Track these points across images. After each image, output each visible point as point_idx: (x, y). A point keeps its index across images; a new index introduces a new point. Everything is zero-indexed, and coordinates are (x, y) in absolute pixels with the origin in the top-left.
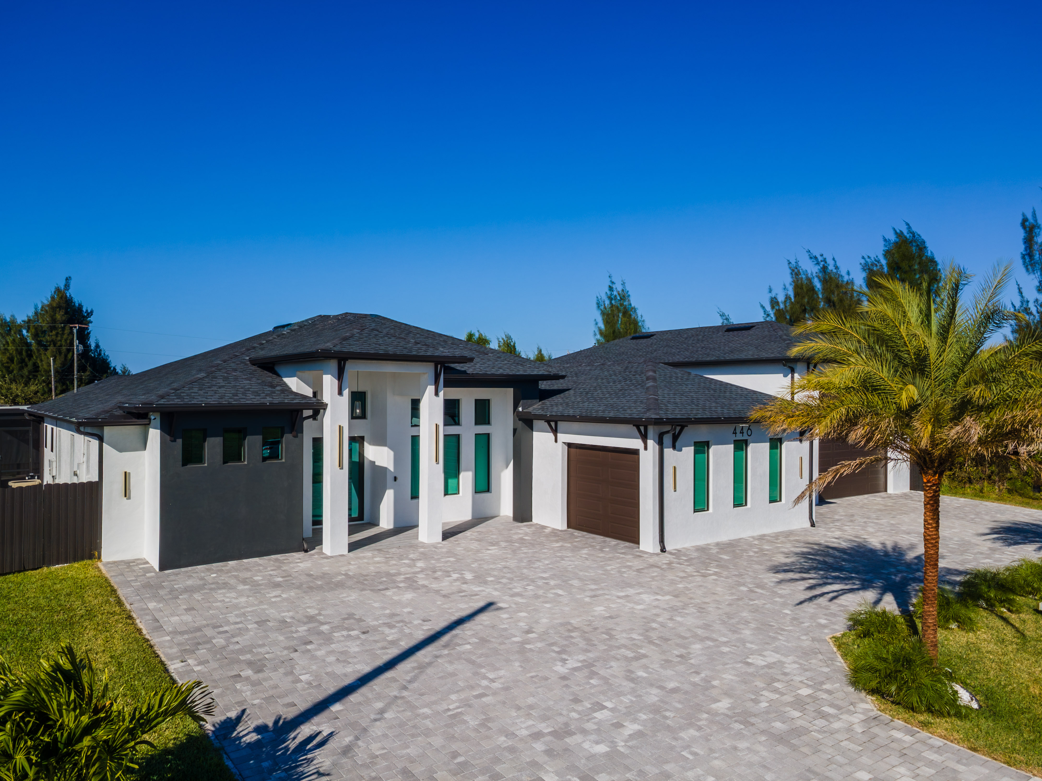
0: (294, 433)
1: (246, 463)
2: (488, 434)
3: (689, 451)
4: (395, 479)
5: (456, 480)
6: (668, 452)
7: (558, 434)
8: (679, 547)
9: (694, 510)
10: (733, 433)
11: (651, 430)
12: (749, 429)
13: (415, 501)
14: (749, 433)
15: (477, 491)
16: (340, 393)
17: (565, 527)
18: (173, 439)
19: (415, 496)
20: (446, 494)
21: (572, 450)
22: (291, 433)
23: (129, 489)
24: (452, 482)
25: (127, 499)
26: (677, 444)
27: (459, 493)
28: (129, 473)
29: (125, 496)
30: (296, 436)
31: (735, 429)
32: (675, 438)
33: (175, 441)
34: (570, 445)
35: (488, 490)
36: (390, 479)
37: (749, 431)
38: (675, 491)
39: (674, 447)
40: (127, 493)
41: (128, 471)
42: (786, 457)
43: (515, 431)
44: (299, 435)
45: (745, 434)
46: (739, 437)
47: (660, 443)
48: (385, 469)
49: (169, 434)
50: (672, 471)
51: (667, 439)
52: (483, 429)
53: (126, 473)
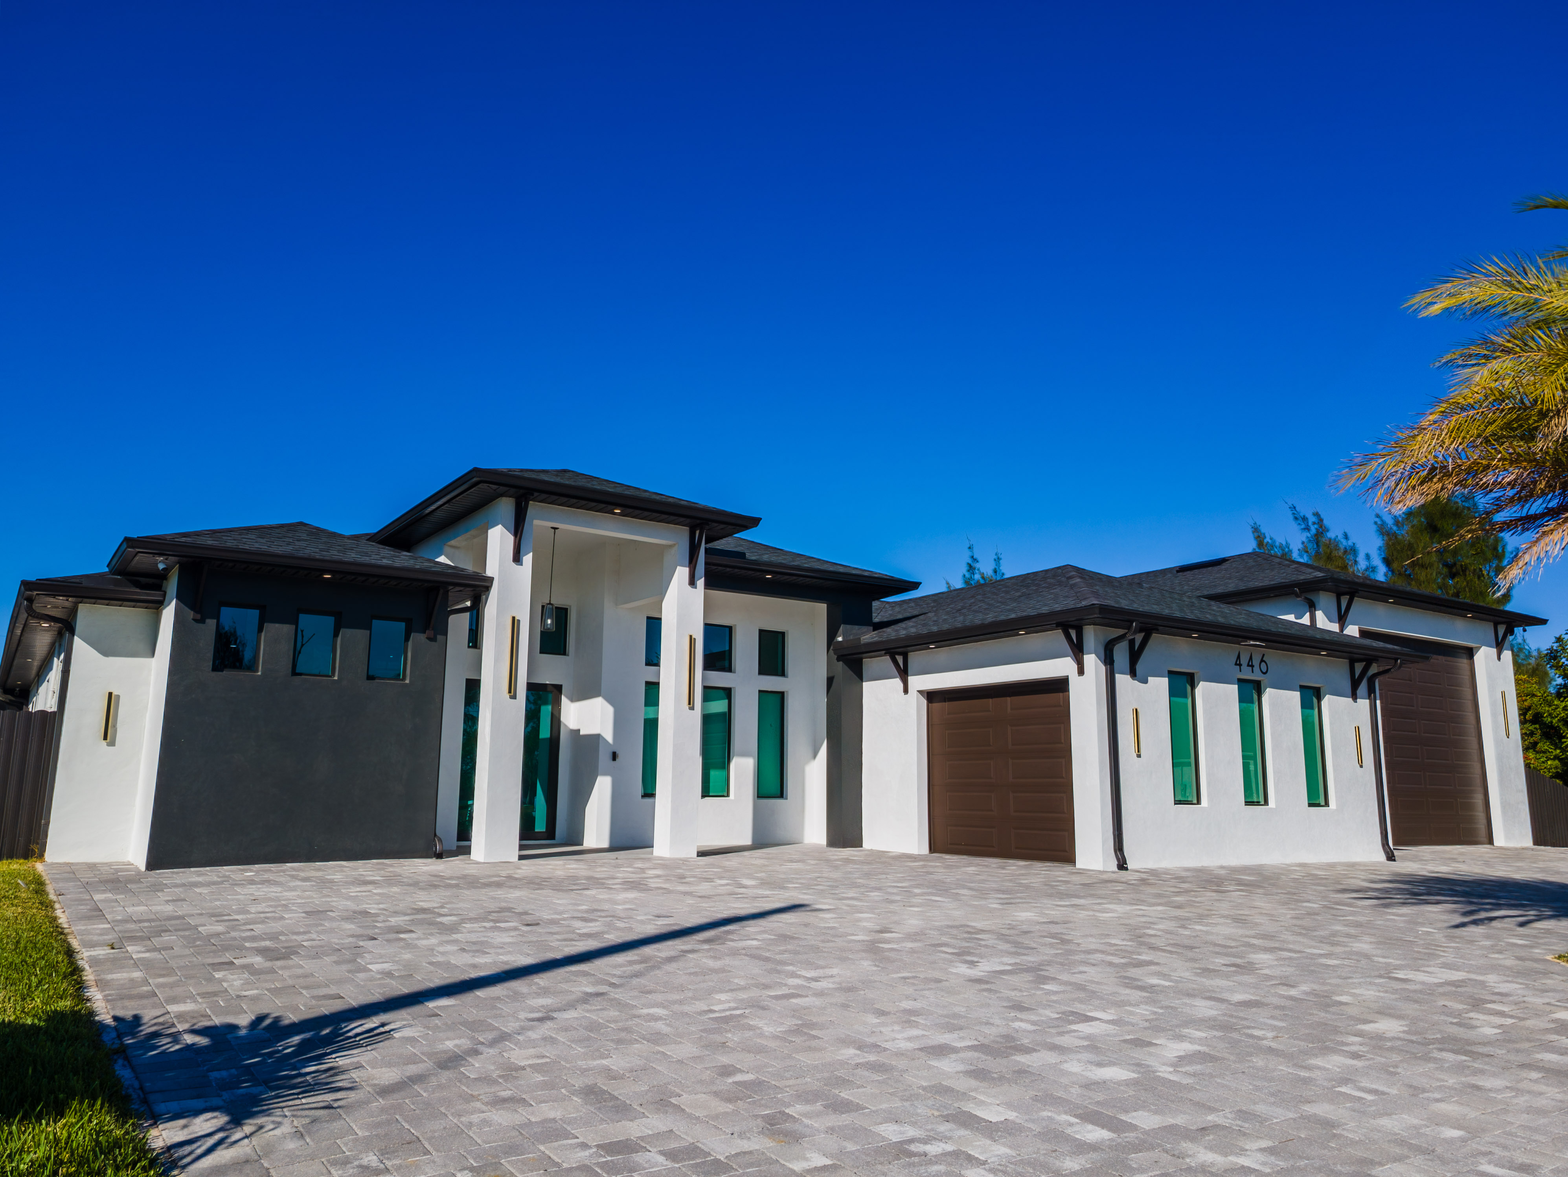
0: (430, 633)
1: (336, 678)
2: (782, 694)
3: (1160, 685)
4: (614, 756)
5: (723, 773)
6: (1123, 680)
7: (910, 678)
8: (1151, 865)
9: (1175, 801)
10: (1236, 664)
11: (1091, 636)
12: (1262, 661)
13: (648, 800)
14: (1264, 669)
15: (761, 794)
16: (517, 558)
17: (925, 850)
18: (198, 617)
19: (649, 793)
20: (705, 793)
21: (936, 706)
22: (424, 632)
23: (114, 726)
24: (714, 774)
25: (108, 745)
26: (1139, 667)
27: (728, 796)
28: (118, 697)
29: (105, 738)
30: (432, 639)
31: (1239, 657)
32: (1135, 656)
33: (202, 621)
34: (932, 696)
35: (781, 794)
36: (604, 758)
37: (1263, 664)
38: (1139, 756)
39: (1133, 674)
40: (108, 733)
41: (115, 693)
42: (1331, 724)
43: (830, 681)
44: (439, 637)
45: (1256, 668)
46: (1247, 675)
47: (1108, 660)
48: (596, 738)
49: (192, 608)
50: (1131, 717)
51: (1121, 654)
52: (772, 683)
53: (110, 694)
